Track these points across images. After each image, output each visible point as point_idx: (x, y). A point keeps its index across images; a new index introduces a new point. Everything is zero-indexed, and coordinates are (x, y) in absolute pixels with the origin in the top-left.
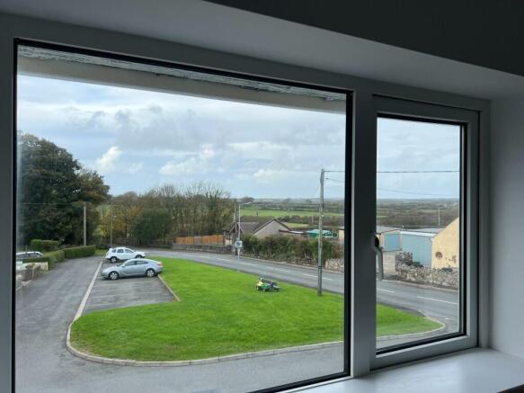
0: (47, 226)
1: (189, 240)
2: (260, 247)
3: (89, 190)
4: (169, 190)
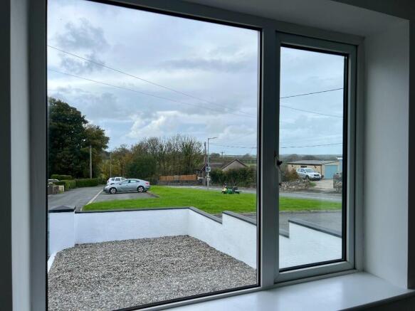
1: (169, 178)
2: (225, 177)
3: (94, 139)
4: (154, 141)
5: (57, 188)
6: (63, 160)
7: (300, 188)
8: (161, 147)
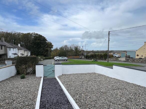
0: (41, 53)
1: (71, 57)
2: (89, 57)
3: (49, 45)
4: (66, 46)
5: (41, 59)
6: (41, 51)
7: (114, 60)
8: (68, 48)
